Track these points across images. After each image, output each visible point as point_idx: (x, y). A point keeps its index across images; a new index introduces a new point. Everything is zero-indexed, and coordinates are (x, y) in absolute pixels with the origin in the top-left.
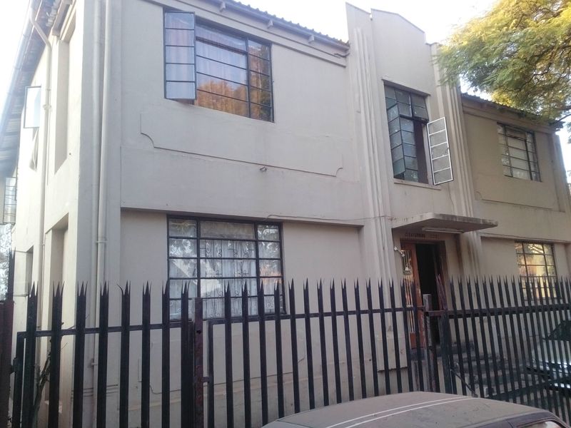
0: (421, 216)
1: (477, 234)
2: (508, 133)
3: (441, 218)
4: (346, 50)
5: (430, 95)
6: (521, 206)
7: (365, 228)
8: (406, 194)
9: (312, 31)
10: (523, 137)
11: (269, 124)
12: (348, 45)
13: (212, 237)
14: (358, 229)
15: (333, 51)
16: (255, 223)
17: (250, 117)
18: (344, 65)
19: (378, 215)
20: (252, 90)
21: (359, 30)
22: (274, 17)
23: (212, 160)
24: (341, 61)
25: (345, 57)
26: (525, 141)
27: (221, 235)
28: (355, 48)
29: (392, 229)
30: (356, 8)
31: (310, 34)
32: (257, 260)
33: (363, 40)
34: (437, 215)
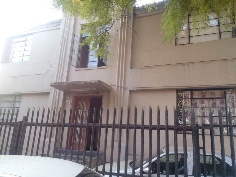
1: (125, 89)
7: (50, 93)
8: (81, 74)
15: (55, 25)
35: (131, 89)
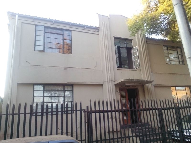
0: (121, 80)
1: (152, 85)
2: (169, 48)
3: (127, 80)
4: (98, 29)
5: (133, 39)
6: (173, 74)
7: (104, 85)
8: (122, 73)
9: (85, 25)
10: (176, 49)
11: (70, 55)
12: (99, 27)
13: (48, 90)
14: (102, 85)
15: (94, 30)
16: (64, 85)
17: (63, 53)
18: (98, 34)
19: (109, 80)
20: (64, 45)
21: (103, 22)
22: (71, 23)
23: (48, 67)
24: (97, 33)
25: (98, 31)
26: (177, 51)
27: (52, 90)
28: (102, 28)
29: (115, 85)
30: (102, 15)
31: (84, 26)
32: (64, 96)
33: (105, 25)
34: (125, 79)
35: (155, 85)
